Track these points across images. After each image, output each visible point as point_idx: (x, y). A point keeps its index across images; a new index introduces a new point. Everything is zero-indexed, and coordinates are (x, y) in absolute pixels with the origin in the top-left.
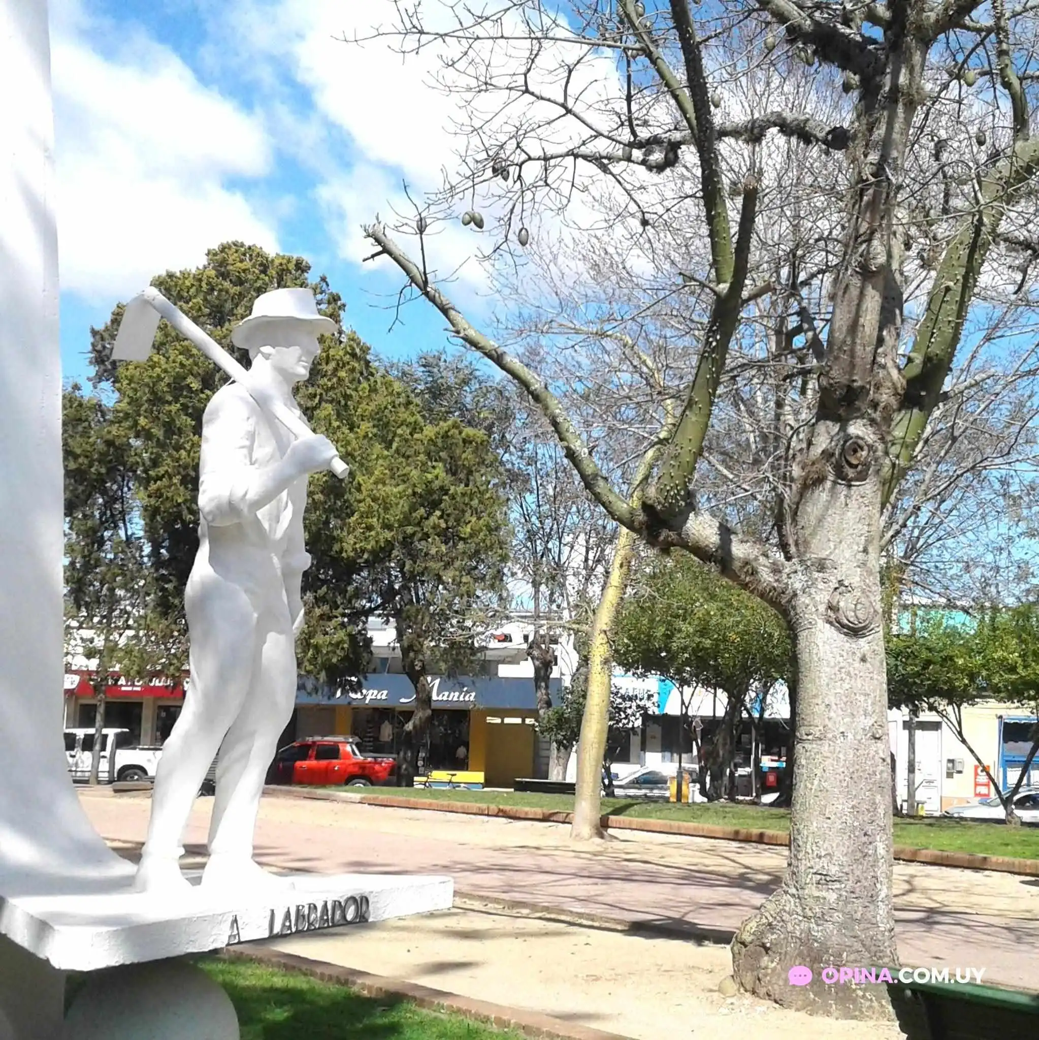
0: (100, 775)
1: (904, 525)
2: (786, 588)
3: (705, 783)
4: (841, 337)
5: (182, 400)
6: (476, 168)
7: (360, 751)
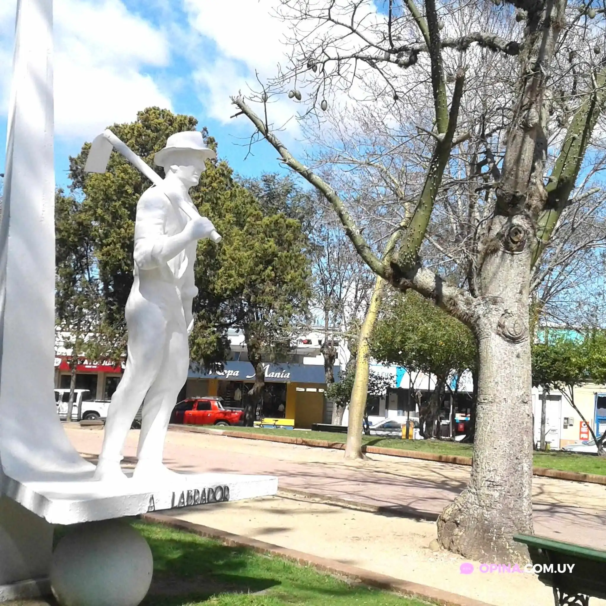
0: (73, 416)
1: (543, 280)
2: (474, 314)
3: (423, 428)
4: (511, 166)
5: (122, 199)
6: (298, 65)
7: (223, 405)
